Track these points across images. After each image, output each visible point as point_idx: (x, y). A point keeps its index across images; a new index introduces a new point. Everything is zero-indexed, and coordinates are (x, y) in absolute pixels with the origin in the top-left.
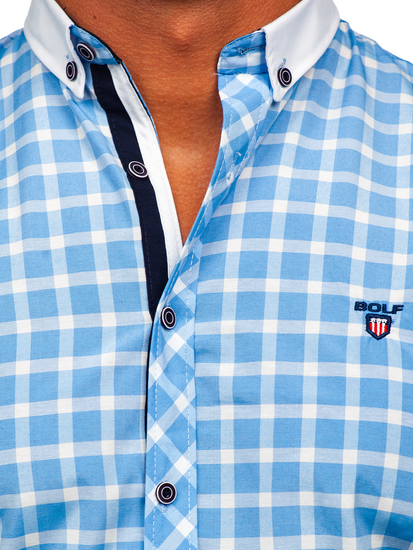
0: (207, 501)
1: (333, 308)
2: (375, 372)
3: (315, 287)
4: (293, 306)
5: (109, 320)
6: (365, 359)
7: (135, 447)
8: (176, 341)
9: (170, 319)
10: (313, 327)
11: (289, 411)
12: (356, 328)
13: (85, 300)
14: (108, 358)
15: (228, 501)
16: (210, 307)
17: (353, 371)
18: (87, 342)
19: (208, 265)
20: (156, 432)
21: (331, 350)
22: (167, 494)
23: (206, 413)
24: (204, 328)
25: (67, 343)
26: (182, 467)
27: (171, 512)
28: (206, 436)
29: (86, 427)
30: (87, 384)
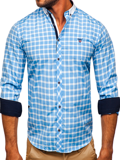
0: (62, 60)
1: (75, 39)
2: (80, 46)
3: (73, 37)
4: (71, 39)
5: (52, 40)
6: (79, 45)
7: (55, 54)
8: (59, 43)
9: (59, 40)
10: (73, 41)
11: (71, 50)
12: (78, 41)
13: (50, 38)
14: (52, 44)
15: (65, 60)
16: (63, 39)
17: (78, 46)
18: (50, 42)
19: (63, 35)
20: (57, 52)
21: (75, 44)
22: (58, 59)
23: (63, 50)
24: (62, 41)
25: (48, 42)
26: (60, 56)
27: (59, 61)
28: (62, 53)
29: (50, 51)
30: (50, 47)
